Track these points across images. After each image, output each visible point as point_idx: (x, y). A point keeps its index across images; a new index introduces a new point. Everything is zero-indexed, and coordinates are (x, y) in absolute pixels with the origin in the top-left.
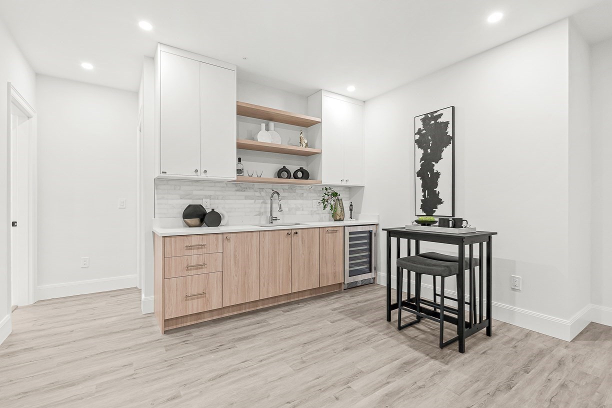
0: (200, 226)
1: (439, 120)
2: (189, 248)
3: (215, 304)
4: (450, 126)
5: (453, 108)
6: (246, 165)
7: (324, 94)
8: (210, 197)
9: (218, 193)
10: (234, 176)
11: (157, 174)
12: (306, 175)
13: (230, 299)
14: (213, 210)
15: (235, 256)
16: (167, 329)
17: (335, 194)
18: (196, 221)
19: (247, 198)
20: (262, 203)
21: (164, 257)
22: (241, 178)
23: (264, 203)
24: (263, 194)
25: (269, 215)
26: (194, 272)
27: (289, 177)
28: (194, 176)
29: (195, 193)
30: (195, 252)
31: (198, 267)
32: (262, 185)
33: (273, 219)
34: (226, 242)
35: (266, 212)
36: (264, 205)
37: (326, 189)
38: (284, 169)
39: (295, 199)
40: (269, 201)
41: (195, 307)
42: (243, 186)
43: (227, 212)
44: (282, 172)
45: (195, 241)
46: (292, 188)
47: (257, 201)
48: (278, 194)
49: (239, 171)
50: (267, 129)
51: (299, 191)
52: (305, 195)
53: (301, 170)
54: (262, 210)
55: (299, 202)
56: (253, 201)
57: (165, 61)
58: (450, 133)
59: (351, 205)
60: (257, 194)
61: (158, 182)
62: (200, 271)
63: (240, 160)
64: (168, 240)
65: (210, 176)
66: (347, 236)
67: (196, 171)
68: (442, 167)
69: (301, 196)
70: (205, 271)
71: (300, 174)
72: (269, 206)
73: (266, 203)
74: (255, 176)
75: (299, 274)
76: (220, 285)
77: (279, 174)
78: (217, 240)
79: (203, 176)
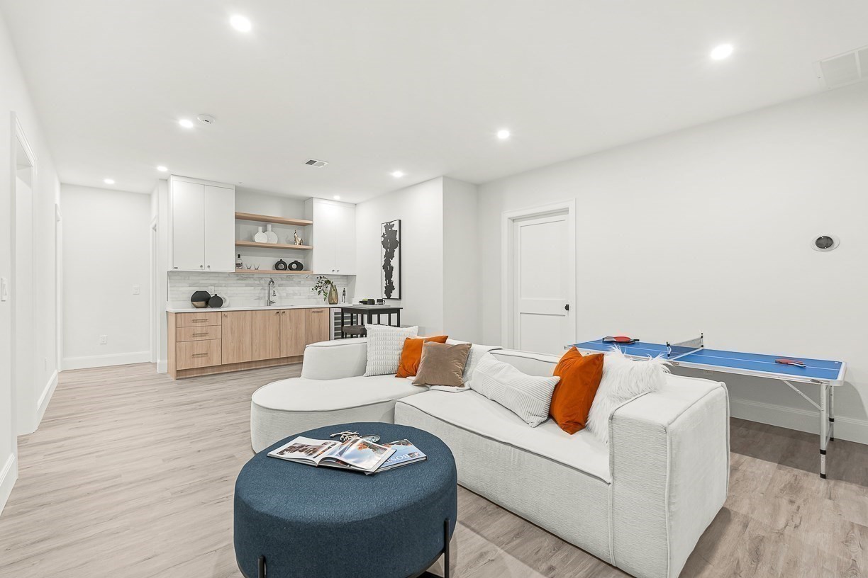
0: (205, 307)
1: (393, 229)
2: (195, 321)
3: (216, 361)
4: (398, 233)
5: (400, 221)
6: (245, 260)
7: (314, 201)
8: (214, 285)
9: (221, 282)
10: (232, 269)
11: (171, 269)
12: (300, 267)
13: (228, 359)
14: (216, 295)
15: (232, 329)
16: (178, 378)
17: (328, 282)
18: (203, 303)
19: (247, 285)
20: (261, 289)
21: (176, 327)
22: (239, 270)
23: (264, 289)
24: (262, 282)
25: (267, 299)
26: (199, 338)
27: (285, 269)
28: (200, 270)
29: (201, 282)
30: (200, 324)
31: (202, 335)
32: (261, 276)
33: (270, 303)
34: (224, 318)
35: (265, 297)
36: (263, 291)
37: (321, 278)
38: (281, 262)
39: (293, 286)
40: (267, 288)
41: (199, 363)
42: (244, 276)
43: (229, 297)
44: (279, 265)
45: (199, 317)
46: (289, 278)
47: (256, 288)
48: (273, 282)
49: (238, 265)
50: (264, 231)
51: (296, 279)
52: (302, 282)
53: (296, 262)
54: (262, 295)
55: (297, 288)
56: (252, 288)
57: (177, 188)
58: (398, 239)
59: (344, 291)
60: (257, 282)
61: (170, 274)
62: (204, 338)
63: (239, 256)
64: (179, 315)
65: (212, 270)
66: (333, 316)
67: (201, 266)
68: (394, 262)
69: (299, 284)
70: (207, 338)
71: (294, 266)
72: (267, 291)
73: (265, 290)
74: (253, 268)
75: (287, 344)
76: (220, 349)
77: (277, 266)
78: (217, 316)
79: (207, 270)
